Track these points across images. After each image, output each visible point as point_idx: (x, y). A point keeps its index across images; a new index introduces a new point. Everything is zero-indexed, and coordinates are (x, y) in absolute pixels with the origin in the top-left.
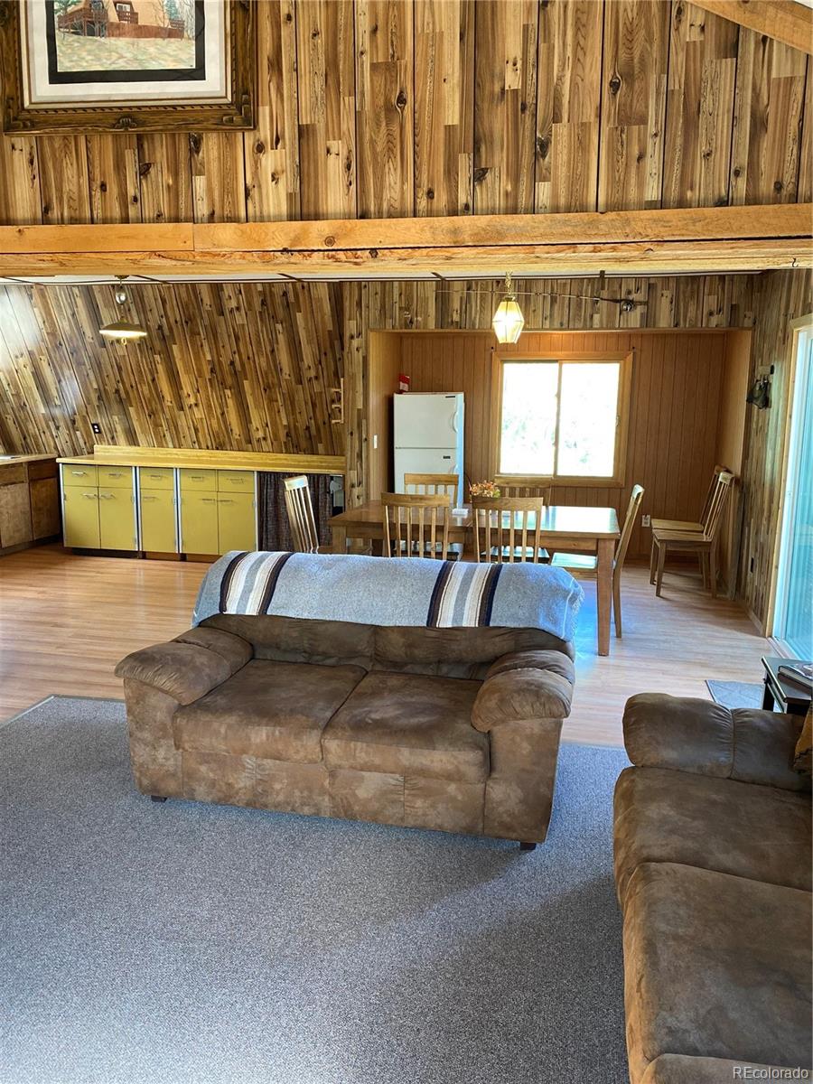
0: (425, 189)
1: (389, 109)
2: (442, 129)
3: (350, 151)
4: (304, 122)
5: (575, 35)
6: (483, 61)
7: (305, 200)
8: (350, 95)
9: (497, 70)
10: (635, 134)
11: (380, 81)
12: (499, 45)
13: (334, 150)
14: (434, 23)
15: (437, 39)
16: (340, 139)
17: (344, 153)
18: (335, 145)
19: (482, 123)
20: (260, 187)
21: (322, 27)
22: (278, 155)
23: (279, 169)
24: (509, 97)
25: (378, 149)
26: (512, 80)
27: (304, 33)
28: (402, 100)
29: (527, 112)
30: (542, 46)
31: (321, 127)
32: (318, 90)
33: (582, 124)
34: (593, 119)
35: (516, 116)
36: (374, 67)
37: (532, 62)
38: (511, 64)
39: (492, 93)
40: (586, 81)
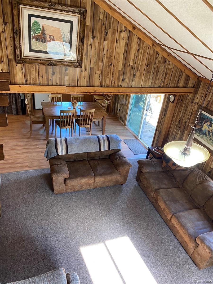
0: (114, 82)
1: (109, 66)
2: (118, 71)
3: (100, 73)
4: (91, 67)
5: (143, 57)
6: (127, 59)
7: (90, 82)
8: (101, 62)
9: (129, 61)
10: (149, 74)
11: (108, 60)
12: (130, 57)
13: (97, 73)
14: (119, 51)
15: (119, 54)
16: (98, 71)
17: (99, 74)
18: (97, 72)
19: (125, 70)
20: (81, 79)
21: (97, 48)
22: (85, 73)
23: (85, 76)
24: (130, 66)
25: (106, 74)
26: (131, 63)
27: (93, 49)
28: (111, 64)
29: (133, 69)
30: (137, 57)
31: (95, 68)
32: (95, 60)
33: (142, 72)
34: (143, 71)
35: (131, 70)
36: (107, 57)
37: (135, 60)
38: (131, 60)
39: (128, 65)
40: (143, 65)
